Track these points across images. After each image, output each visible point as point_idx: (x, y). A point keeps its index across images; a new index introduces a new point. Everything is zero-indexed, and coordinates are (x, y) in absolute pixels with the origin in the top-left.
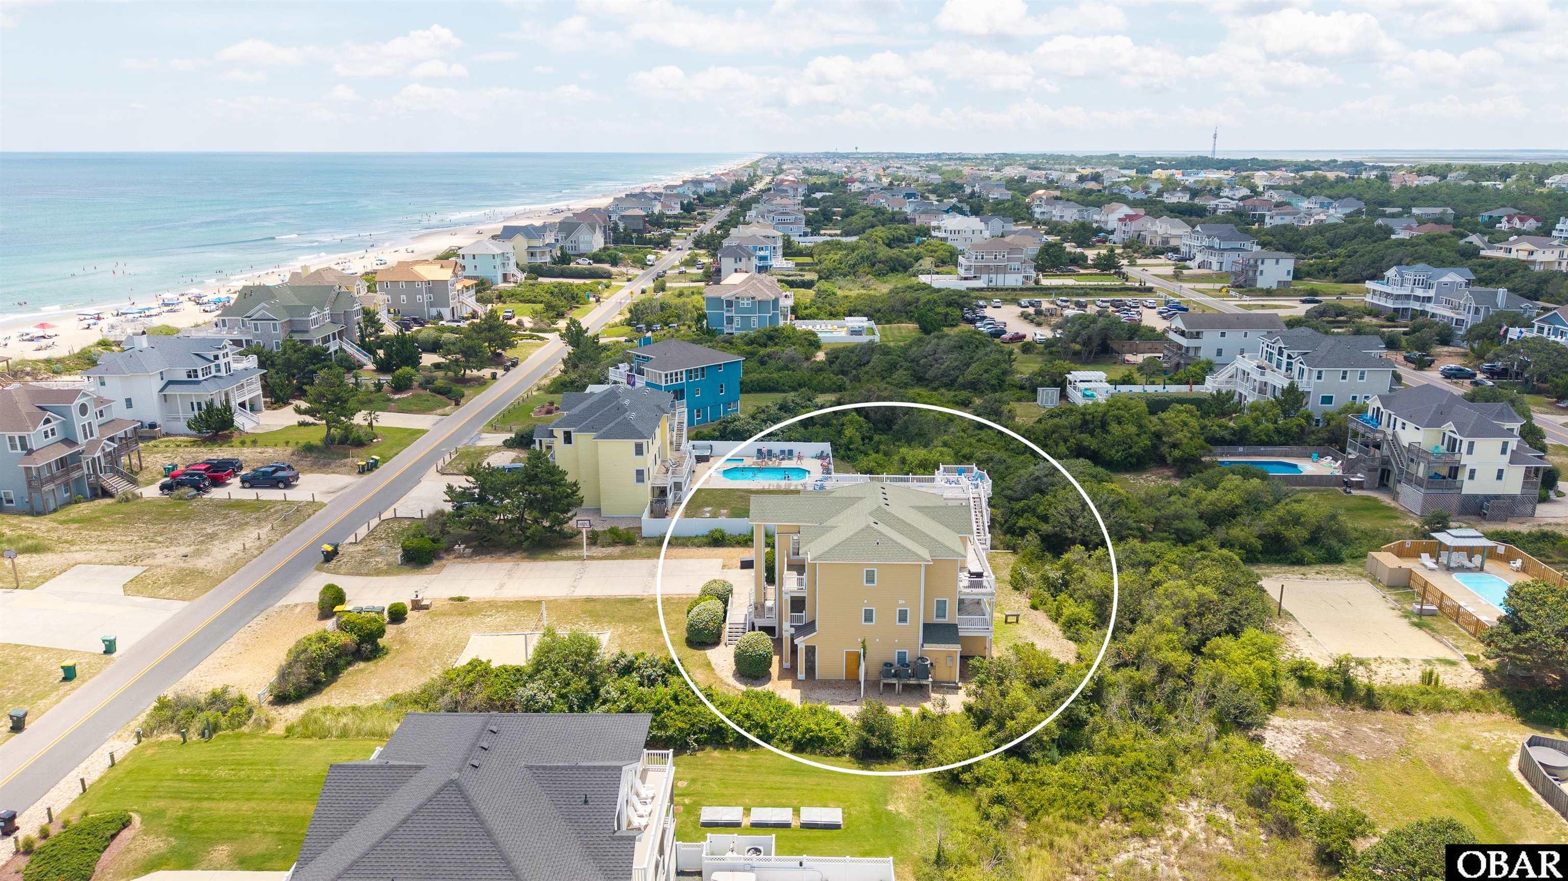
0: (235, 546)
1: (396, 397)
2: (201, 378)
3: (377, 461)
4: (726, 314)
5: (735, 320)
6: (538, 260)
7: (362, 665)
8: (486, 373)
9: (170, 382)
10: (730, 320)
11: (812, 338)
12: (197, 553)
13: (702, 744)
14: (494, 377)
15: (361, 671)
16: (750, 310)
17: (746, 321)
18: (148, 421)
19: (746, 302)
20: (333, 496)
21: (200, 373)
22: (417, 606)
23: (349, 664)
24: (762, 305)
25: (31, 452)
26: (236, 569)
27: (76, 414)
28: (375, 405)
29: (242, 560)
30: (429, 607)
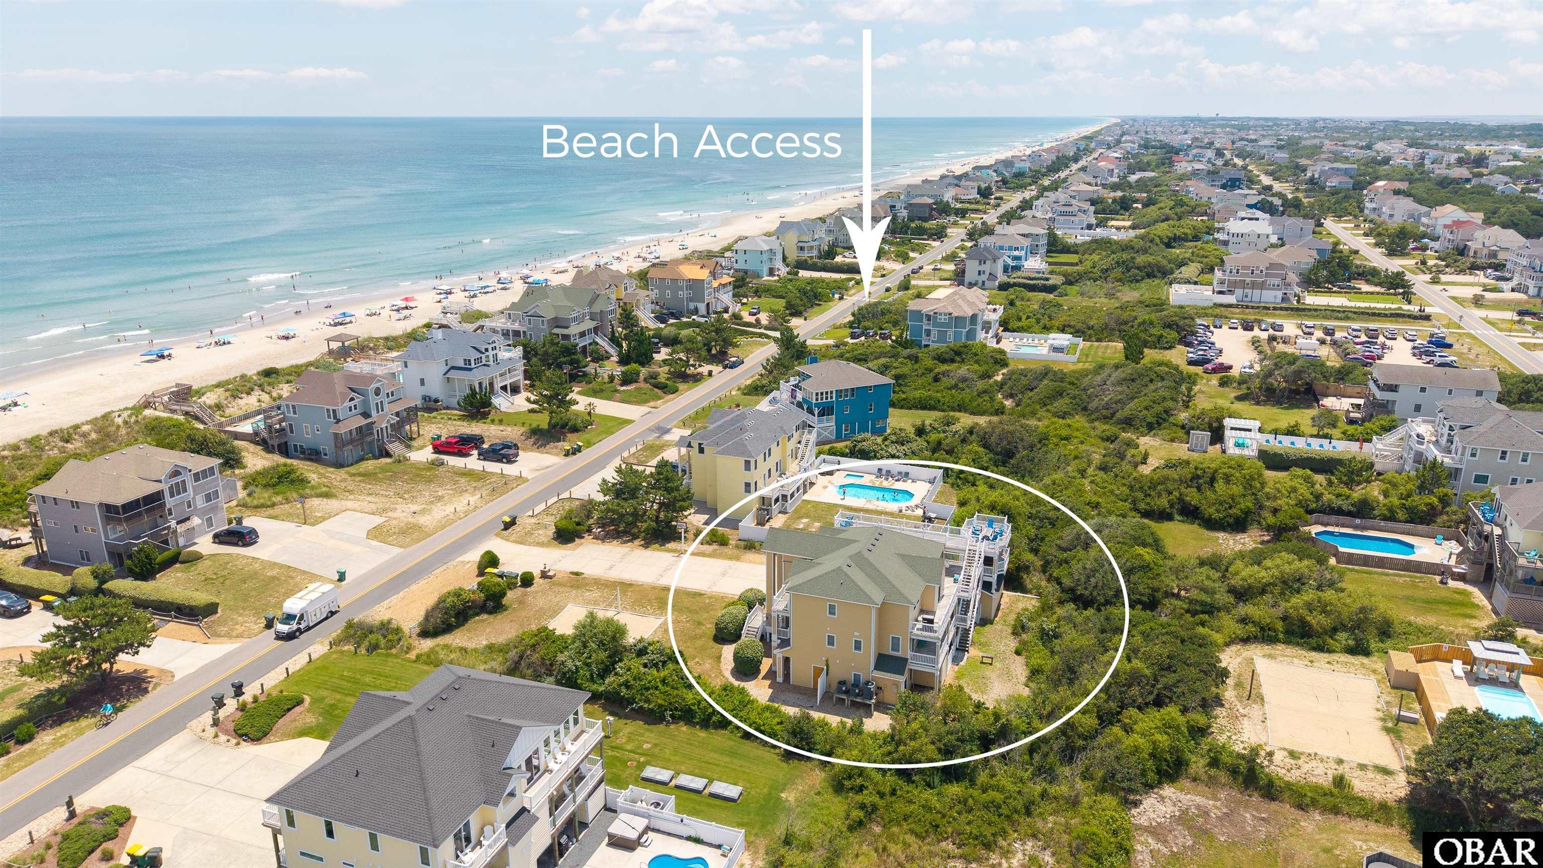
0: (450, 509)
1: (622, 388)
2: (473, 366)
3: (580, 447)
4: (924, 327)
5: (932, 333)
6: (806, 255)
7: (485, 616)
8: (705, 369)
9: (453, 368)
10: (928, 333)
11: (998, 356)
12: (423, 512)
13: (675, 719)
14: (710, 374)
15: (483, 621)
16: (948, 325)
17: (943, 334)
18: (434, 396)
19: (943, 317)
20: (537, 473)
21: (473, 362)
22: (544, 575)
23: (478, 614)
24: (959, 321)
25: (338, 421)
26: (444, 527)
27: (371, 395)
28: (604, 394)
29: (451, 520)
30: (551, 577)
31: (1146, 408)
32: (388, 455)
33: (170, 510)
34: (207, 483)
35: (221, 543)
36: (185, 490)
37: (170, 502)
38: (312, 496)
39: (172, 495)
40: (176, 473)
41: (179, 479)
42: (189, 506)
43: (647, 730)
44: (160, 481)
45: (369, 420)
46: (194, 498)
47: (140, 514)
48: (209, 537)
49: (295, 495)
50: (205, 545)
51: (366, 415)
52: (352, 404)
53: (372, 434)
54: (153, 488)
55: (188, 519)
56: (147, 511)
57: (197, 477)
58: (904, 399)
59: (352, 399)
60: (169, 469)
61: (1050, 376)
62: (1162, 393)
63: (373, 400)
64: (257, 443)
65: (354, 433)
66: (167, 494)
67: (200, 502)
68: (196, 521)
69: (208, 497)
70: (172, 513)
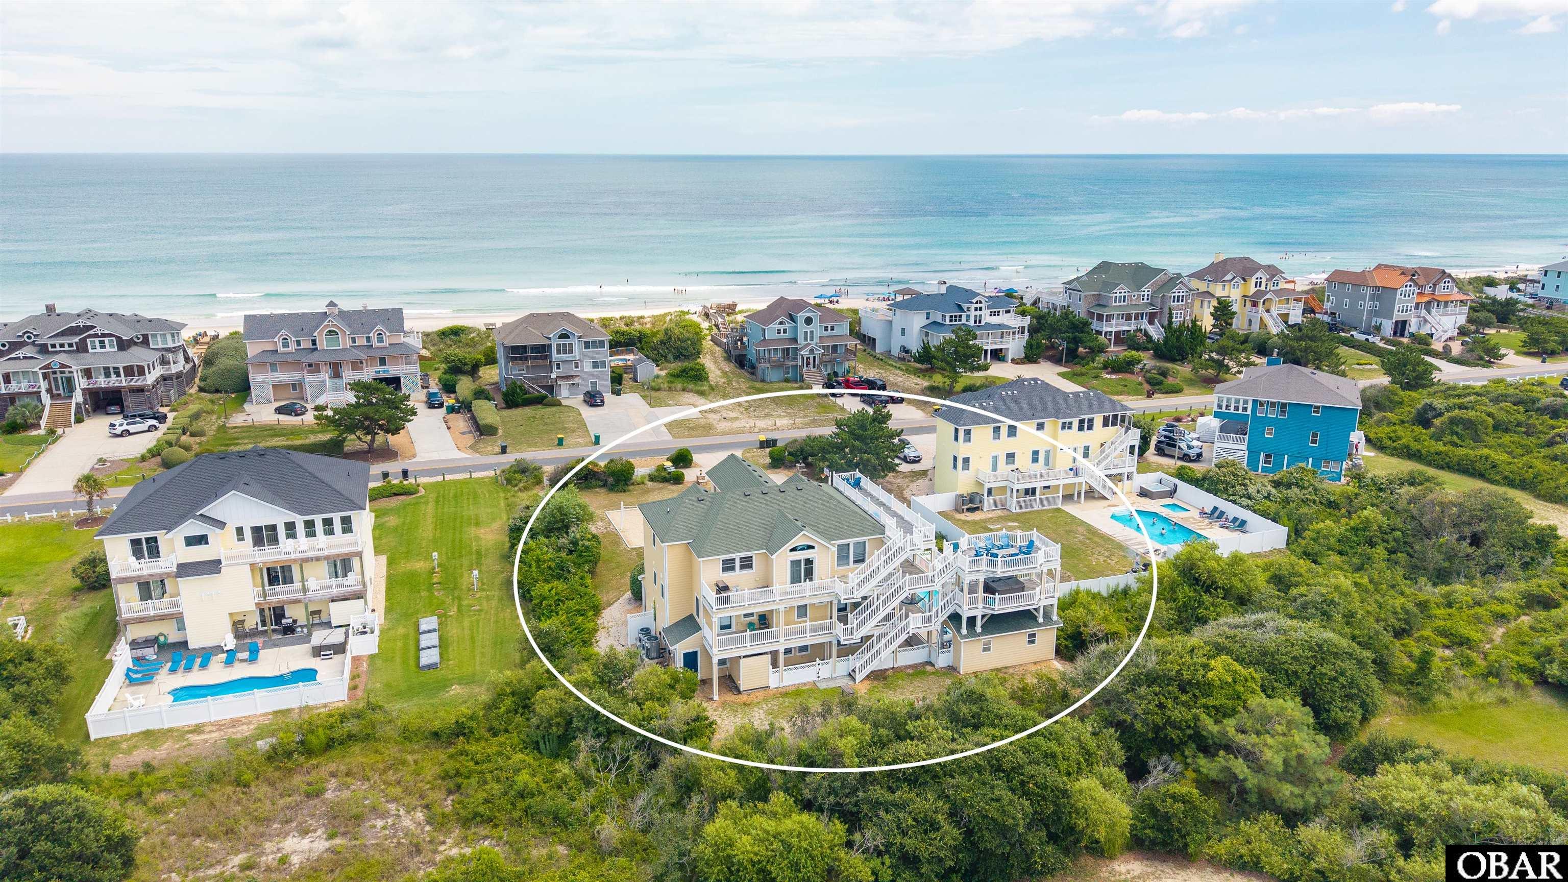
0: (753, 423)
1: (1106, 376)
2: (949, 323)
9: (934, 322)
12: (732, 419)
15: (597, 493)
18: (908, 347)
21: (948, 319)
27: (803, 322)
28: (1085, 378)
29: (740, 431)
33: (558, 365)
34: (596, 353)
35: (585, 400)
36: (571, 351)
37: (555, 356)
38: (691, 391)
39: (559, 352)
40: (564, 336)
41: (567, 341)
42: (577, 367)
44: (549, 338)
45: (794, 345)
46: (580, 361)
47: (526, 359)
48: (581, 396)
49: (679, 387)
50: (576, 401)
51: (794, 340)
52: (782, 327)
53: (796, 359)
54: (547, 342)
55: (572, 376)
56: (532, 358)
57: (586, 345)
59: (781, 323)
60: (559, 331)
63: (802, 328)
64: (725, 351)
66: (554, 350)
67: (587, 367)
69: (595, 365)
70: (558, 368)
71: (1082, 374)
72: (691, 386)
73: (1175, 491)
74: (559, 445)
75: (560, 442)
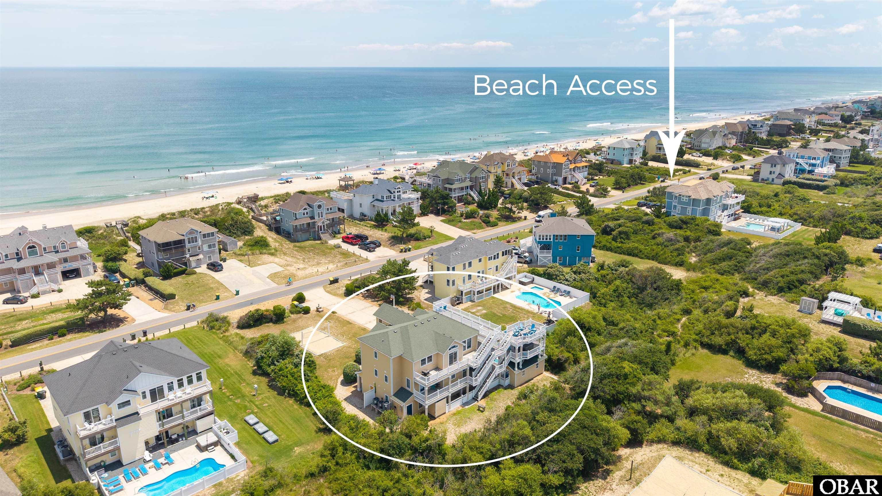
0: (316, 270)
1: (463, 221)
3: (410, 248)
4: (673, 204)
5: (678, 208)
6: (662, 152)
8: (524, 215)
10: (675, 207)
11: (713, 229)
12: (302, 269)
14: (525, 218)
16: (688, 204)
17: (684, 210)
19: (685, 198)
20: (378, 259)
22: (317, 310)
24: (695, 202)
25: (297, 219)
26: (306, 278)
27: (316, 208)
28: (454, 223)
29: (311, 275)
30: (319, 312)
31: (782, 276)
32: (320, 239)
33: (189, 250)
34: (210, 240)
35: (208, 268)
36: (196, 241)
37: (188, 245)
38: (265, 254)
39: (189, 243)
40: (192, 233)
41: (193, 236)
42: (199, 249)
43: (275, 398)
44: (183, 235)
45: (313, 221)
46: (202, 245)
47: (171, 249)
48: (205, 266)
49: (258, 252)
50: (203, 269)
51: (312, 218)
52: (305, 211)
53: (315, 228)
54: (182, 238)
55: (198, 255)
56: (175, 248)
57: (204, 236)
58: (619, 247)
59: (305, 209)
60: (188, 230)
61: (732, 245)
62: (803, 267)
63: (317, 211)
64: (267, 225)
65: (305, 226)
66: (187, 242)
67: (205, 248)
68: (201, 256)
69: (210, 246)
70: (189, 251)
71: (453, 221)
72: (264, 251)
73: (533, 280)
74: (216, 299)
75: (218, 298)
